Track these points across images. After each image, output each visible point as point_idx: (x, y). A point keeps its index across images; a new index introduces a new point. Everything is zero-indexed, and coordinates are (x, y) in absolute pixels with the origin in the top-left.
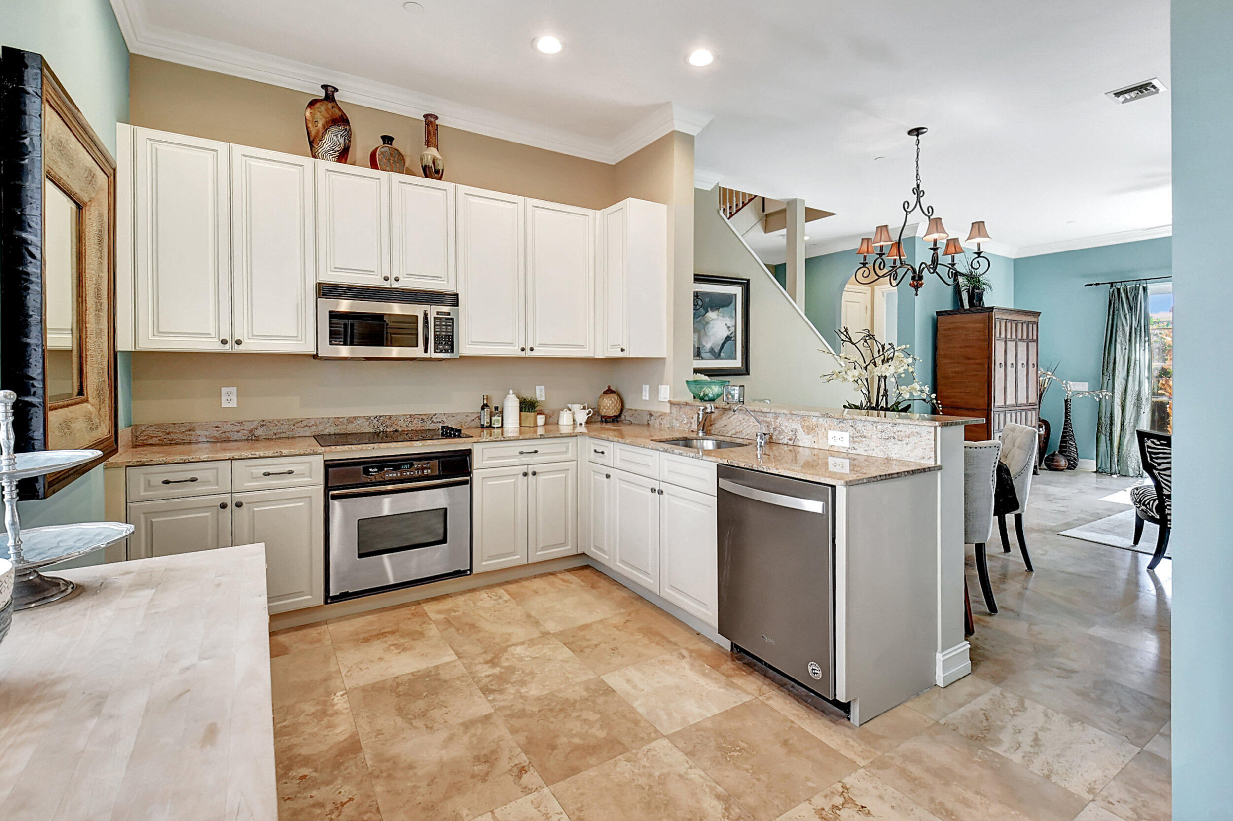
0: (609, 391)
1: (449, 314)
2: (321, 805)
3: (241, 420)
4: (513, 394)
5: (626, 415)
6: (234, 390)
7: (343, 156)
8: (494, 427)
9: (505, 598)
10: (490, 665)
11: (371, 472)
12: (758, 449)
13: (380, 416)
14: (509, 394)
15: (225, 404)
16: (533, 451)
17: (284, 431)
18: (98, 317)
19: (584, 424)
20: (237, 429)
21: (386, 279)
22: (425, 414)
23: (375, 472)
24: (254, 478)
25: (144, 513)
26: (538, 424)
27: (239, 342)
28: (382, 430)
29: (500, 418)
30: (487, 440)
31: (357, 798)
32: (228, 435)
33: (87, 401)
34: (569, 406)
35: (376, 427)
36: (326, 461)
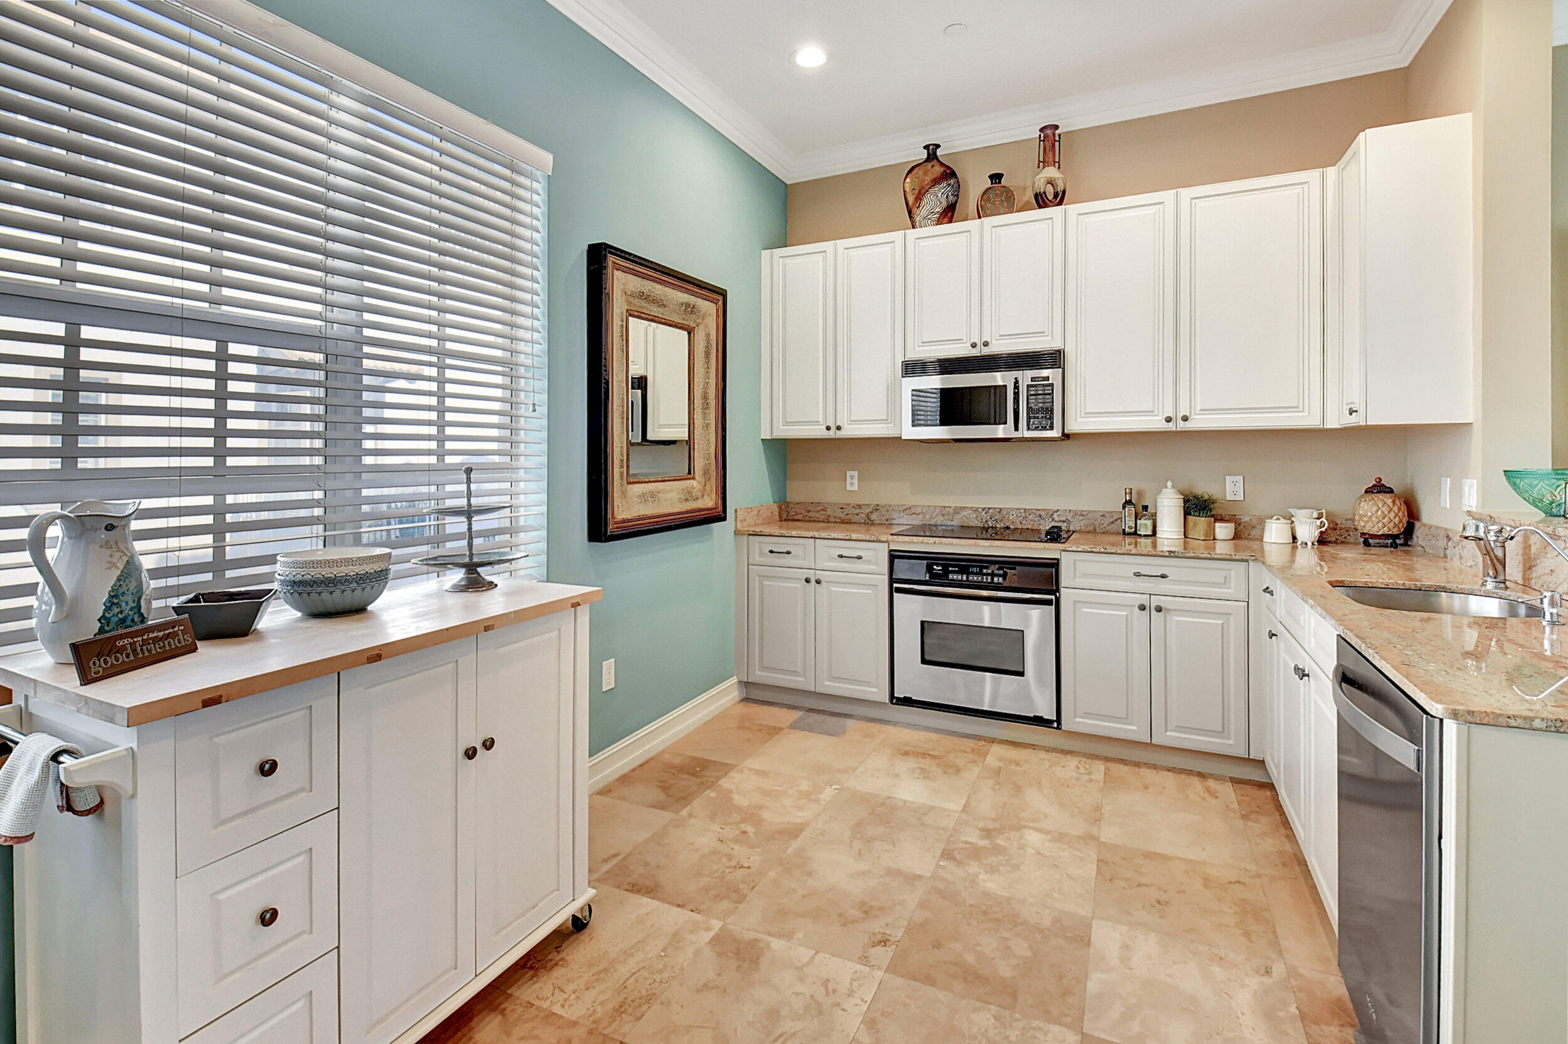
0: (1380, 488)
1: (1047, 378)
2: (730, 857)
3: (859, 503)
4: (1173, 487)
5: (1419, 533)
6: (856, 473)
7: (949, 214)
8: (1140, 535)
9: (1093, 777)
10: (984, 833)
11: (935, 570)
13: (989, 509)
14: (1166, 487)
15: (848, 488)
16: (1159, 574)
17: (894, 517)
18: (705, 415)
19: (1310, 544)
20: (857, 511)
21: (974, 346)
22: (1044, 510)
23: (940, 570)
24: (831, 559)
25: (759, 576)
26: (1218, 536)
27: (839, 428)
28: (991, 525)
29: (1149, 523)
30: (1079, 549)
32: (850, 517)
33: (694, 478)
34: (1292, 511)
35: (984, 521)
36: (891, 550)
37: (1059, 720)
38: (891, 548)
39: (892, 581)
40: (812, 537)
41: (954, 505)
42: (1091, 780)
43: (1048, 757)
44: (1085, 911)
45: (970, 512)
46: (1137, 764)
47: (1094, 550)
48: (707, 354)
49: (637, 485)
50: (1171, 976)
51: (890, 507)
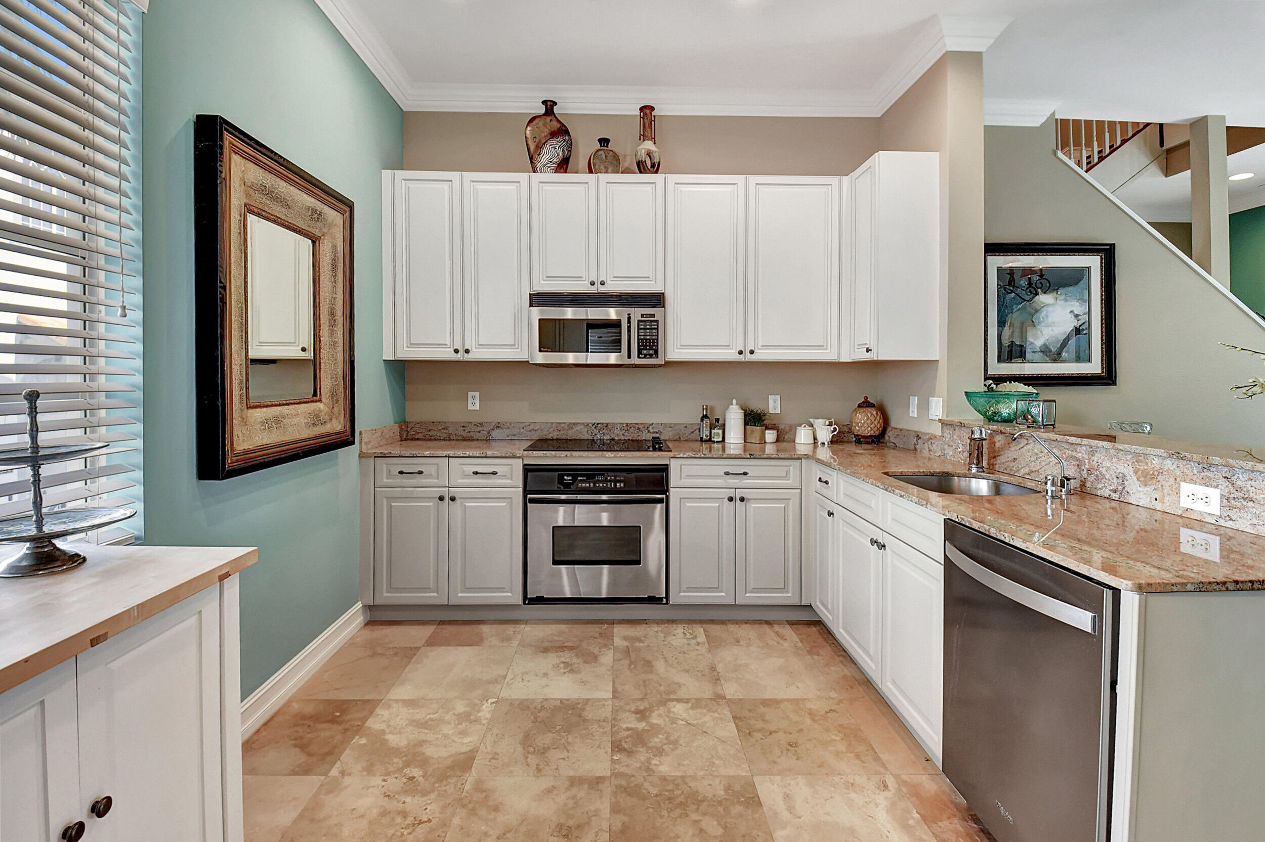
0: (866, 404)
1: (653, 316)
2: (404, 814)
3: (481, 421)
4: (737, 404)
5: (890, 435)
6: (477, 394)
7: (563, 165)
8: (714, 442)
9: (699, 640)
10: (638, 716)
11: (565, 480)
12: (1049, 501)
13: (598, 424)
14: (732, 404)
15: (470, 407)
16: (742, 472)
17: (515, 433)
18: (332, 333)
19: (826, 444)
20: (479, 429)
21: (593, 284)
22: (641, 424)
23: (570, 480)
24: (467, 476)
25: (387, 498)
26: (767, 441)
27: (467, 351)
28: (599, 438)
29: (720, 432)
30: (685, 456)
31: (434, 821)
32: (472, 434)
33: (320, 401)
34: (812, 420)
35: (593, 434)
36: (525, 465)
37: (667, 597)
38: (525, 463)
39: (526, 492)
40: (446, 456)
41: (568, 421)
42: (698, 644)
43: (660, 629)
44: (743, 771)
45: (583, 427)
46: (723, 622)
47: (697, 456)
48: (334, 267)
49: (258, 410)
50: (828, 814)
51: (510, 424)
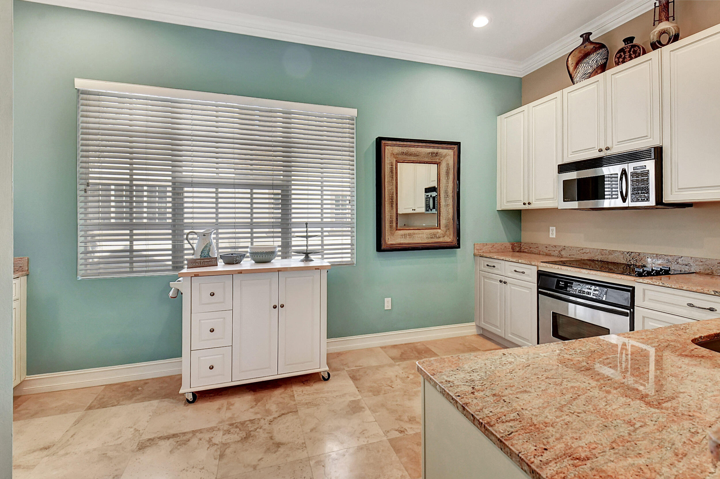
1: (645, 167)
3: (555, 245)
6: (555, 228)
7: (599, 71)
11: (560, 284)
13: (632, 253)
15: (551, 236)
16: (708, 307)
18: (446, 201)
20: (555, 249)
21: (600, 151)
22: (671, 256)
23: (563, 285)
24: (512, 272)
25: (484, 276)
27: (529, 204)
28: (633, 263)
32: (550, 252)
33: (440, 228)
35: (628, 260)
36: (539, 270)
39: (538, 287)
41: (609, 249)
45: (619, 254)
47: (655, 283)
48: (447, 173)
49: (402, 231)
51: (571, 248)
